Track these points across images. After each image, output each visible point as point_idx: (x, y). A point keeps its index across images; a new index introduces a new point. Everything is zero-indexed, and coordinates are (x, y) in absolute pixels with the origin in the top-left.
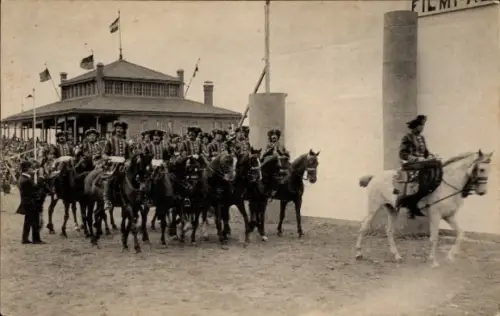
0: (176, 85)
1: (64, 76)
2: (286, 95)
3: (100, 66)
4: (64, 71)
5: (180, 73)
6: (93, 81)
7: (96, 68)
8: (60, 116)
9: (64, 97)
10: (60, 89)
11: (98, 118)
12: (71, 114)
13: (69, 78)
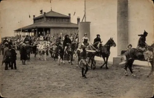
0: (68, 18)
1: (34, 16)
2: (90, 22)
3: (45, 13)
4: (34, 15)
5: (70, 14)
6: (43, 18)
7: (43, 14)
8: (33, 29)
9: (34, 22)
10: (33, 20)
11: (44, 29)
12: (36, 28)
13: (36, 17)
